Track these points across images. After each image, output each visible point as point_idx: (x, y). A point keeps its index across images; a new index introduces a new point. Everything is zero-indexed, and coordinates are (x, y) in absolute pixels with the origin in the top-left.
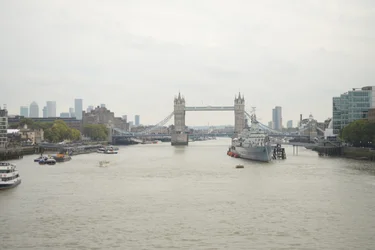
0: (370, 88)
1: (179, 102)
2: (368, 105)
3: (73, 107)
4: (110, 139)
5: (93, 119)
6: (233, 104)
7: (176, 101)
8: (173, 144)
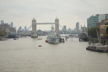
0: (98, 15)
1: (34, 21)
2: (98, 21)
4: (7, 36)
5: (1, 28)
7: (33, 21)
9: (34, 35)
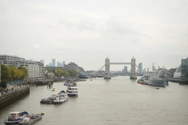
1: (107, 60)
3: (51, 62)
4: (77, 76)
5: (70, 67)
6: (130, 62)
7: (106, 60)
8: (105, 79)
9: (108, 76)
